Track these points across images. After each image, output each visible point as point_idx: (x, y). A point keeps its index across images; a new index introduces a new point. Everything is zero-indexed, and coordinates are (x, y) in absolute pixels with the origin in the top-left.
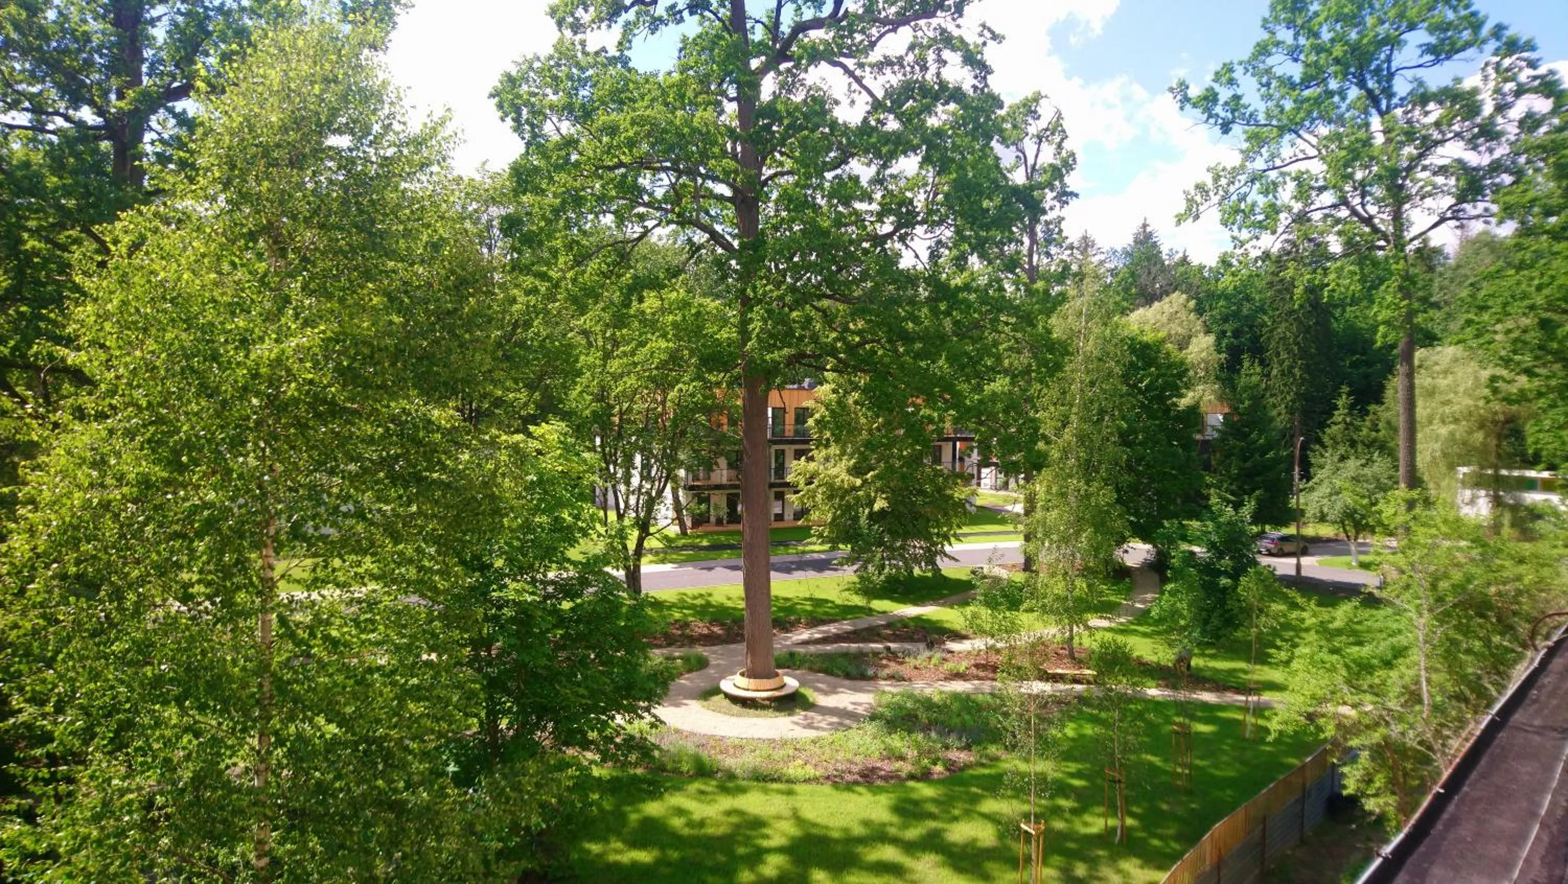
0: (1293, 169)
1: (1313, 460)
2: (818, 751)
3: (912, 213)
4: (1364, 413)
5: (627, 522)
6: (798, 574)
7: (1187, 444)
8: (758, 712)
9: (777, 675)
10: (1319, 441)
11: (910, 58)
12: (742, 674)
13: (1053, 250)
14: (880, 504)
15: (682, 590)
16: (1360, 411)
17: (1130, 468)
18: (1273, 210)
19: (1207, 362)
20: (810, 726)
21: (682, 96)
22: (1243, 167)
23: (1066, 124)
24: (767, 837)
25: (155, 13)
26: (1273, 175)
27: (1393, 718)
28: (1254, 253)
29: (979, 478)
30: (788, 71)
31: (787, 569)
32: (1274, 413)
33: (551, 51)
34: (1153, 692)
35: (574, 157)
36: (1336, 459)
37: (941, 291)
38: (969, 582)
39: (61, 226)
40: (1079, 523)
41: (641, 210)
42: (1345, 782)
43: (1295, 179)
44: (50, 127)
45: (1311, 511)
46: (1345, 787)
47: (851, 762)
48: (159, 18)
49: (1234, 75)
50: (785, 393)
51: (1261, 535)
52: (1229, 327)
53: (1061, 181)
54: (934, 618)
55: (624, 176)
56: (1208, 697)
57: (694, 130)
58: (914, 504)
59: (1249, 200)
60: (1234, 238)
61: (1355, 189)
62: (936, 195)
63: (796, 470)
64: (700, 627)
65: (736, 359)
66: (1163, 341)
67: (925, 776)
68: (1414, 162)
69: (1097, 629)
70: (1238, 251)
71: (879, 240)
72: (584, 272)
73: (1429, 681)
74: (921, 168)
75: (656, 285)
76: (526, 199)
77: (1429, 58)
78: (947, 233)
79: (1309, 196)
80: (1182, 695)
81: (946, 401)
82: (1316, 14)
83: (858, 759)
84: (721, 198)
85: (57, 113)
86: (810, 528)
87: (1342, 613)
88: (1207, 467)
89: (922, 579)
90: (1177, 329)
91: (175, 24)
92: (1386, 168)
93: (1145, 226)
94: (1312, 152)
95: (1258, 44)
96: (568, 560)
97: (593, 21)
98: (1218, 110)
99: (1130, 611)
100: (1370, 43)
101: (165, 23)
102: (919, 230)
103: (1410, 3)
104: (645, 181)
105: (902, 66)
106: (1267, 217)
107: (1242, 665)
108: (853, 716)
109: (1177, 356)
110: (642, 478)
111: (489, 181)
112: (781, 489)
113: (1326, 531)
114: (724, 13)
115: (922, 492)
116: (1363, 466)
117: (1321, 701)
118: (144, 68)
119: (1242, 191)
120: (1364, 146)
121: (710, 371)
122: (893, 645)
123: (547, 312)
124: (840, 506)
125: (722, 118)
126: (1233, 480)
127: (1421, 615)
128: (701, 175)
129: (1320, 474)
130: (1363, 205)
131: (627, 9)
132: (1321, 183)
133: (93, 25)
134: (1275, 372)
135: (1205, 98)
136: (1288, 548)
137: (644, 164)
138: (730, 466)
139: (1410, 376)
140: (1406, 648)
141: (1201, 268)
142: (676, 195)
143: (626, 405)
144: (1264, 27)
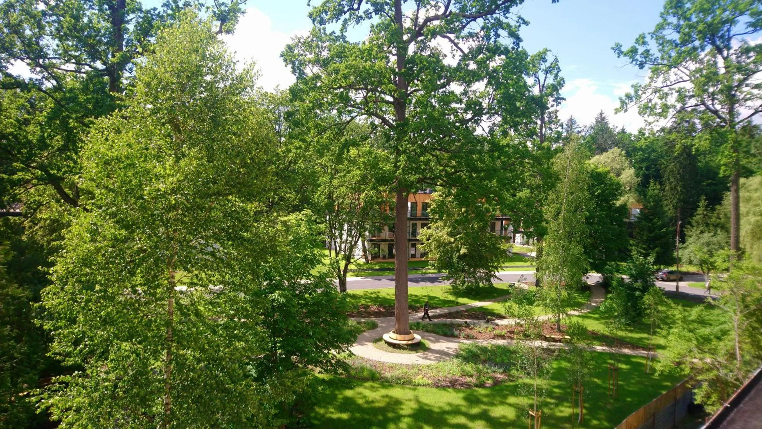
0: (677, 86)
1: (686, 233)
2: (430, 371)
3: (481, 109)
4: (713, 210)
5: (340, 257)
6: (422, 284)
7: (621, 224)
8: (402, 351)
9: (411, 333)
10: (690, 223)
11: (482, 33)
12: (394, 332)
13: (553, 126)
14: (463, 251)
15: (366, 290)
16: (712, 208)
17: (591, 236)
18: (666, 108)
19: (630, 183)
20: (426, 358)
21: (370, 54)
22: (650, 85)
23: (560, 64)
24: (402, 409)
25: (129, 18)
26: (666, 90)
27: (721, 366)
28: (656, 129)
29: (514, 239)
30: (422, 41)
31: (416, 281)
32: (666, 209)
33: (309, 34)
34: (599, 348)
35: (319, 84)
36: (698, 232)
37: (495, 146)
38: (508, 290)
39: (85, 116)
40: (564, 263)
41: (350, 108)
42: (696, 397)
43: (677, 92)
44: (83, 70)
45: (684, 259)
46: (695, 400)
47: (446, 378)
48: (131, 20)
49: (646, 40)
50: (417, 196)
51: (659, 270)
52: (643, 165)
53: (558, 93)
54: (490, 308)
55: (342, 93)
56: (627, 351)
57: (375, 71)
58: (480, 251)
59: (653, 102)
60: (646, 121)
61: (709, 97)
62: (493, 100)
63: (422, 233)
64: (374, 308)
65: (393, 179)
66: (608, 172)
67: (482, 385)
68: (741, 83)
69: (572, 315)
70: (648, 128)
71: (464, 122)
72: (322, 138)
73: (740, 348)
74: (486, 87)
75: (355, 144)
76: (297, 103)
77: (751, 29)
78: (498, 119)
79: (685, 101)
80: (614, 350)
81: (496, 201)
82: (689, 9)
83: (449, 376)
84: (388, 102)
85: (86, 64)
86: (428, 261)
87: (695, 312)
88: (631, 236)
89: (483, 288)
90: (616, 166)
91: (138, 22)
92: (725, 86)
93: (601, 114)
94: (686, 78)
95: (658, 25)
96: (311, 275)
97: (329, 19)
98: (638, 57)
99: (589, 307)
100: (719, 23)
101: (133, 23)
102: (484, 117)
103: (741, 2)
104: (352, 94)
105: (478, 38)
106: (663, 111)
107: (645, 335)
108: (447, 354)
109: (615, 179)
110: (348, 235)
111: (280, 95)
112: (414, 242)
113: (692, 269)
114: (392, 13)
115: (485, 245)
116: (712, 236)
117: (683, 356)
118: (124, 43)
119: (649, 97)
120: (714, 75)
121: (380, 185)
122: (468, 320)
123: (305, 157)
124: (443, 251)
125: (389, 64)
126: (644, 243)
127: (736, 314)
128: (378, 91)
129: (690, 240)
130: (713, 104)
131: (345, 13)
132: (691, 94)
133: (103, 24)
134: (667, 188)
135: (632, 51)
136: (672, 277)
137: (351, 87)
138: (391, 230)
139: (737, 191)
140: (729, 331)
141: (630, 135)
142: (366, 101)
143: (341, 201)
144: (661, 17)
